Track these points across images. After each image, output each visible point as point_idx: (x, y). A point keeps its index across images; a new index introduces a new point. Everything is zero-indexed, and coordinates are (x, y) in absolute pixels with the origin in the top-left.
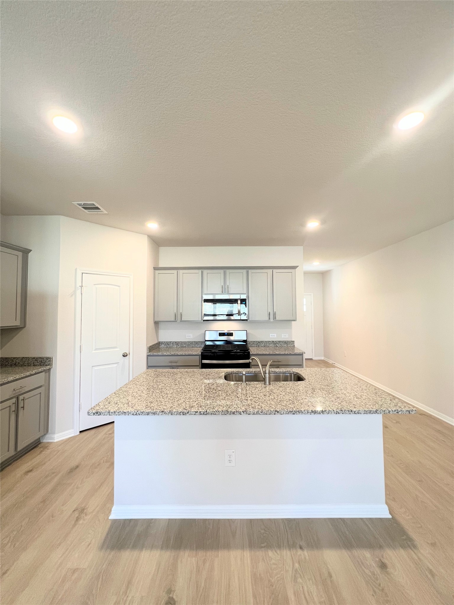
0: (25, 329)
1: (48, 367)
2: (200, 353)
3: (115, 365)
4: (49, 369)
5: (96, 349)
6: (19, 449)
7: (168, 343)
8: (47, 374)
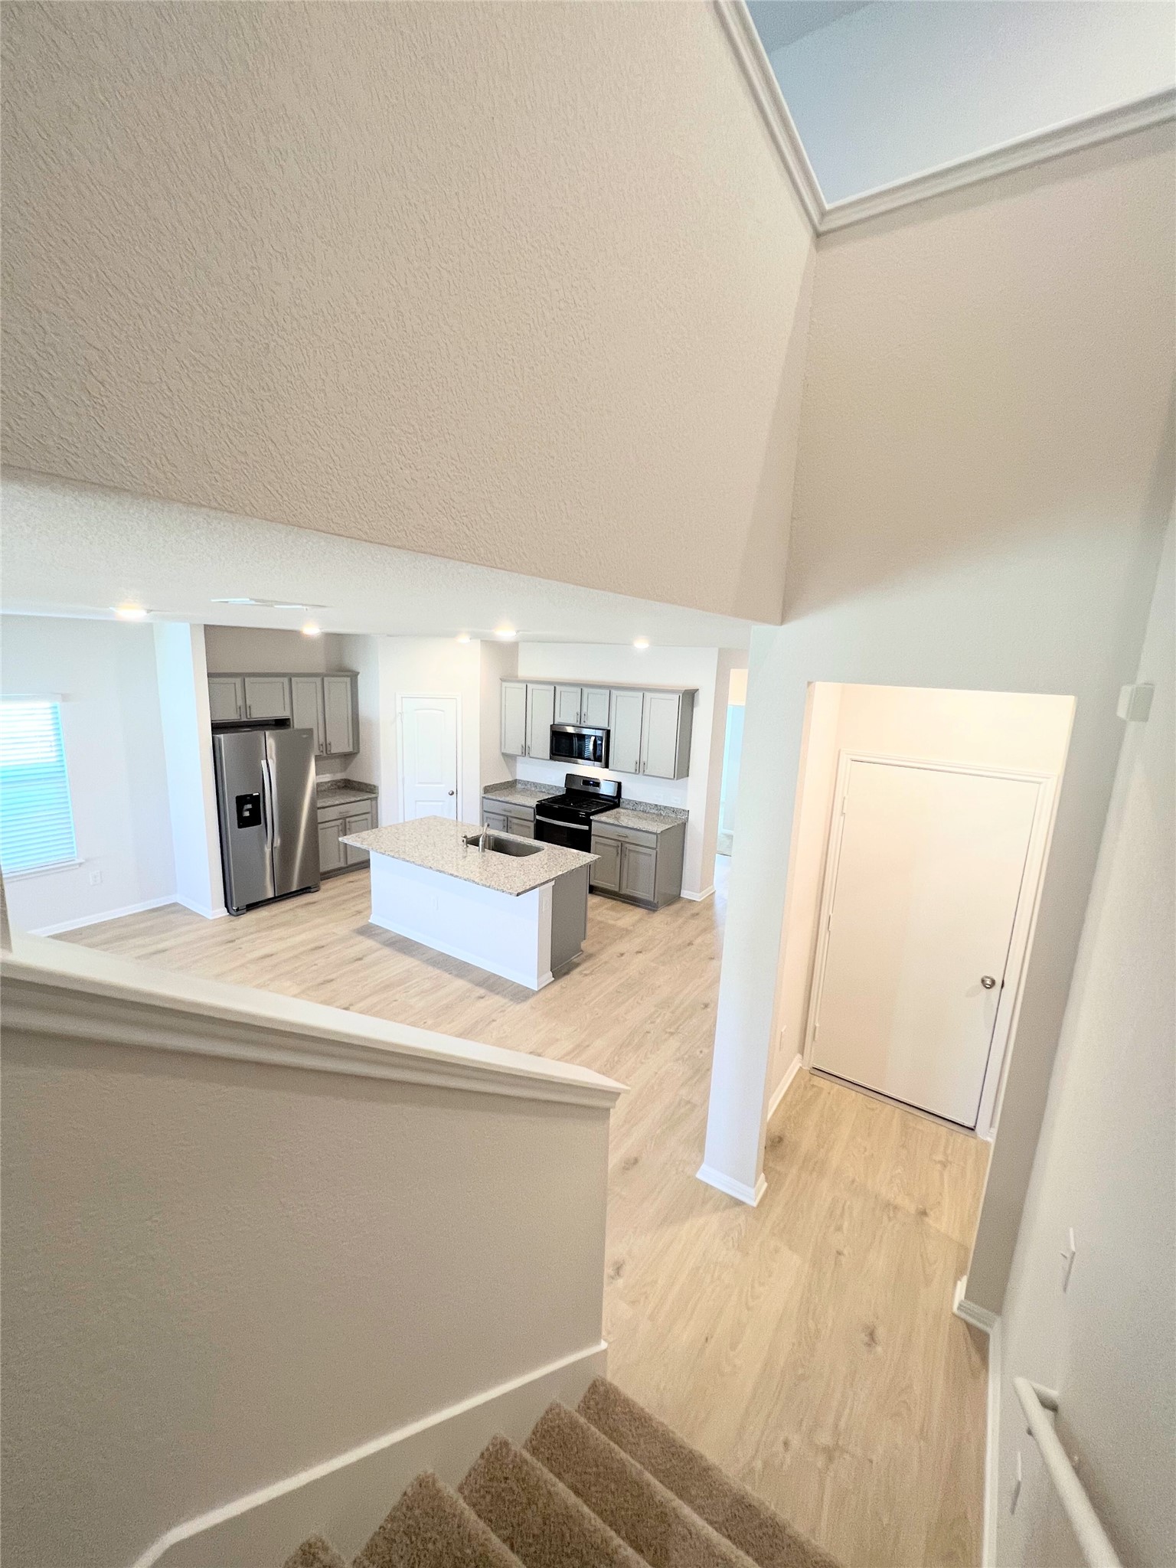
0: (359, 756)
1: (373, 795)
2: (535, 806)
3: (441, 803)
4: (376, 798)
5: (420, 783)
6: (349, 863)
7: (526, 783)
8: (374, 802)
